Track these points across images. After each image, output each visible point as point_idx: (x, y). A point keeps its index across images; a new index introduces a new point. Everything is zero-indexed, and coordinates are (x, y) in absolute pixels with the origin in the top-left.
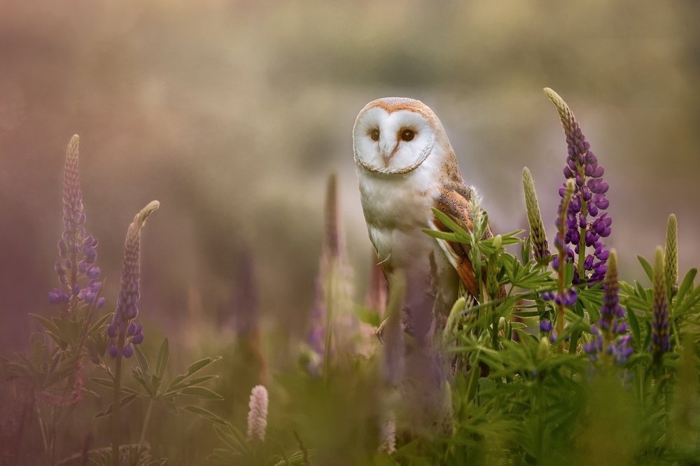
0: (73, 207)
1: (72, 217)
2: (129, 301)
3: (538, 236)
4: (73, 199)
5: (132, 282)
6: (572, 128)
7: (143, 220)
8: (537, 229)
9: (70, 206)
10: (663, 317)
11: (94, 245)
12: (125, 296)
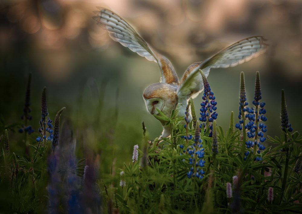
0: (44, 110)
1: (44, 113)
2: (56, 140)
3: (194, 119)
4: (44, 108)
5: (57, 133)
6: (206, 84)
7: (60, 114)
8: (194, 117)
9: (43, 110)
10: (216, 143)
11: (51, 123)
12: (54, 138)
